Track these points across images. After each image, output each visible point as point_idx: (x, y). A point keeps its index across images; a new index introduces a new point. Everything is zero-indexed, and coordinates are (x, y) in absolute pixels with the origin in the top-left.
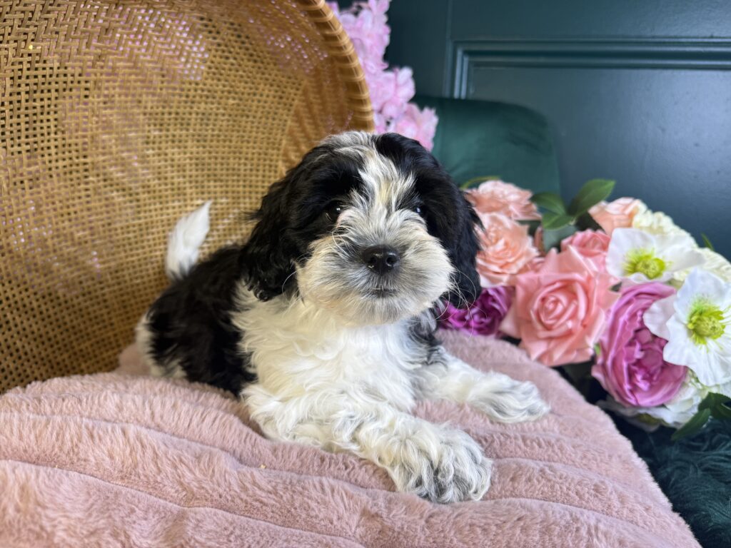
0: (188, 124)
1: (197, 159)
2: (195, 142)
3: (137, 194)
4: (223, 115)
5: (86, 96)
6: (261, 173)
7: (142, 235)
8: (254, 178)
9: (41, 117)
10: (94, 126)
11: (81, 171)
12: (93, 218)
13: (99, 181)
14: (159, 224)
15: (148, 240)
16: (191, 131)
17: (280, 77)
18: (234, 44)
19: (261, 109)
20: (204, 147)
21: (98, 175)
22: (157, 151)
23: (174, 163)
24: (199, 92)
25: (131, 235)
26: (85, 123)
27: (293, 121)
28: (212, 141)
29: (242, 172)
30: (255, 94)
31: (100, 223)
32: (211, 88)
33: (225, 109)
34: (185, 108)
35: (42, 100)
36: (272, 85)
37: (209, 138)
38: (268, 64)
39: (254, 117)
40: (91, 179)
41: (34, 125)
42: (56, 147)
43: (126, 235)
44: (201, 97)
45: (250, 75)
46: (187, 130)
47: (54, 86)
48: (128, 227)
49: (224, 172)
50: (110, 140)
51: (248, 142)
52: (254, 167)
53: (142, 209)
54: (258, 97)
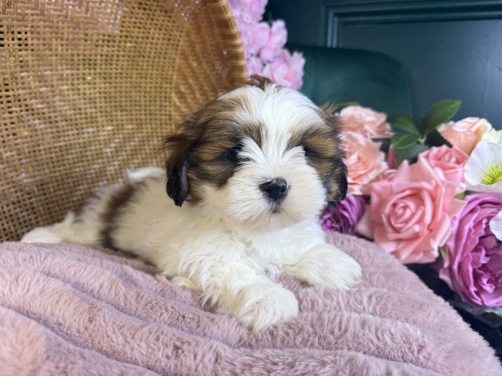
0: (95, 65)
1: (105, 93)
2: (102, 80)
3: (56, 122)
4: (124, 56)
6: (158, 103)
7: (62, 156)
8: (152, 108)
10: (12, 65)
11: (4, 102)
12: (18, 141)
13: (21, 111)
14: (77, 146)
15: (68, 159)
17: (166, 22)
19: (154, 50)
20: (110, 83)
21: (20, 106)
22: (70, 87)
23: (86, 97)
25: (53, 155)
27: (180, 59)
28: (116, 78)
29: (143, 103)
30: (147, 38)
31: (25, 145)
33: (124, 51)
34: (91, 50)
36: (160, 29)
37: (113, 75)
38: (155, 11)
39: (149, 57)
40: (14, 109)
43: (48, 155)
44: (103, 41)
45: (142, 21)
46: (95, 69)
48: (50, 149)
49: (128, 103)
50: (28, 77)
51: (146, 78)
52: (152, 99)
53: (62, 134)
54: (150, 40)
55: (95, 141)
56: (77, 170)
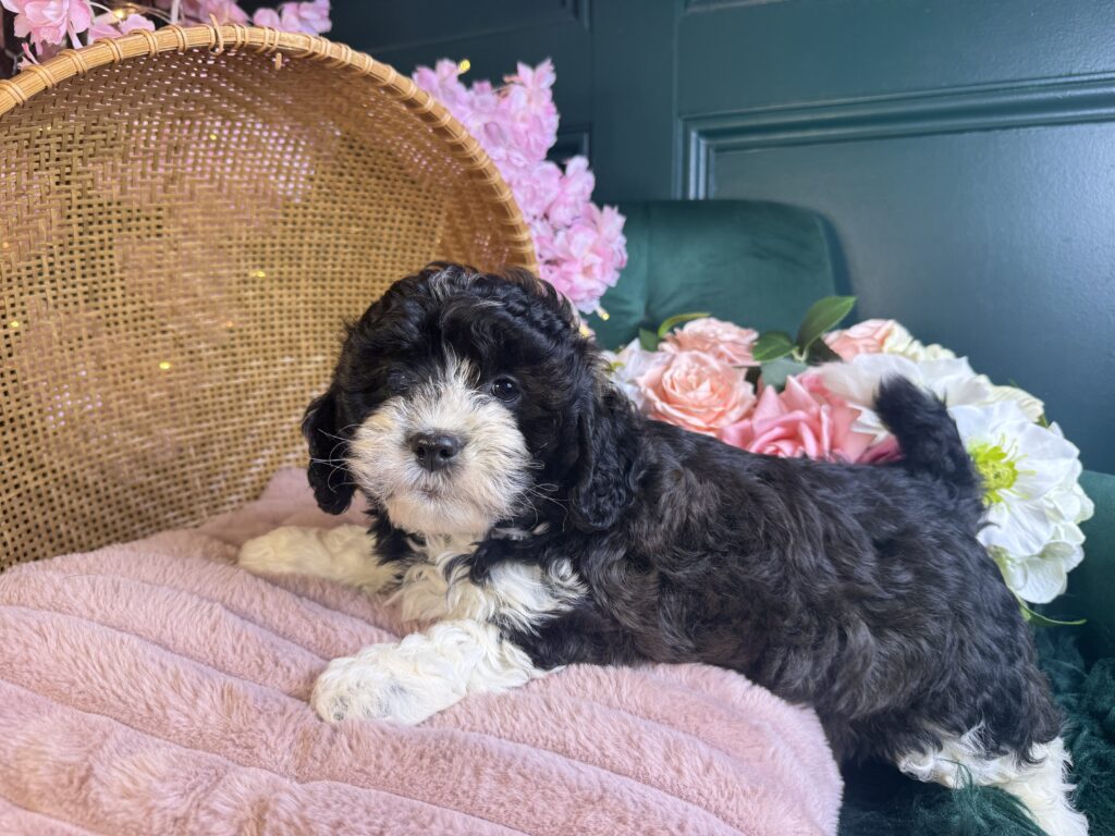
0: (299, 259)
1: (314, 303)
2: (311, 282)
3: (233, 346)
4: (346, 246)
5: (159, 227)
7: (239, 400)
9: (102, 253)
10: (172, 262)
11: (157, 317)
13: (181, 329)
14: (264, 385)
15: (248, 406)
16: (304, 267)
17: (413, 198)
18: (347, 157)
19: (394, 239)
20: (323, 287)
21: (179, 322)
22: (258, 292)
23: (282, 308)
24: (310, 217)
25: (225, 399)
26: (160, 259)
28: (333, 280)
30: (384, 220)
31: (182, 382)
32: (324, 212)
33: (347, 239)
34: (293, 238)
35: (101, 232)
36: (405, 208)
37: (329, 275)
38: (396, 180)
39: (387, 249)
40: (170, 326)
41: (93, 262)
42: (123, 288)
43: (217, 399)
44: (313, 223)
45: (375, 195)
46: (299, 266)
47: (115, 215)
48: (220, 388)
53: (241, 365)
54: (389, 223)
55: (293, 379)
56: (261, 423)
